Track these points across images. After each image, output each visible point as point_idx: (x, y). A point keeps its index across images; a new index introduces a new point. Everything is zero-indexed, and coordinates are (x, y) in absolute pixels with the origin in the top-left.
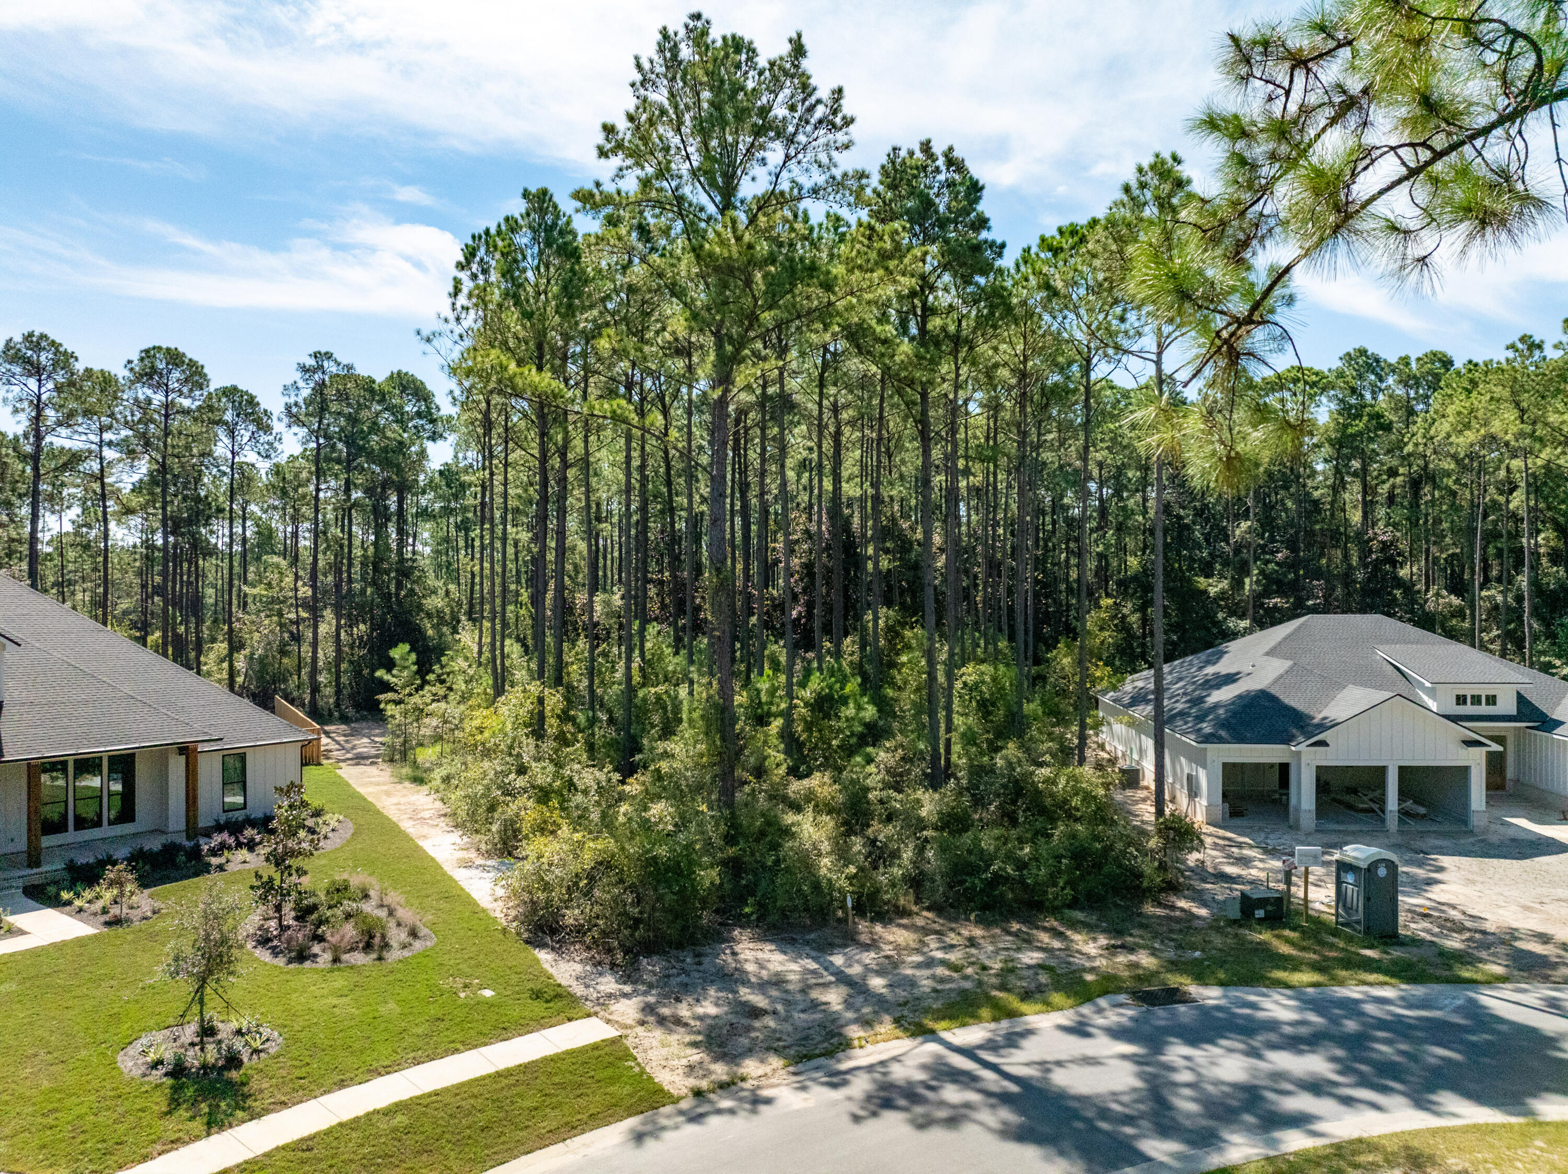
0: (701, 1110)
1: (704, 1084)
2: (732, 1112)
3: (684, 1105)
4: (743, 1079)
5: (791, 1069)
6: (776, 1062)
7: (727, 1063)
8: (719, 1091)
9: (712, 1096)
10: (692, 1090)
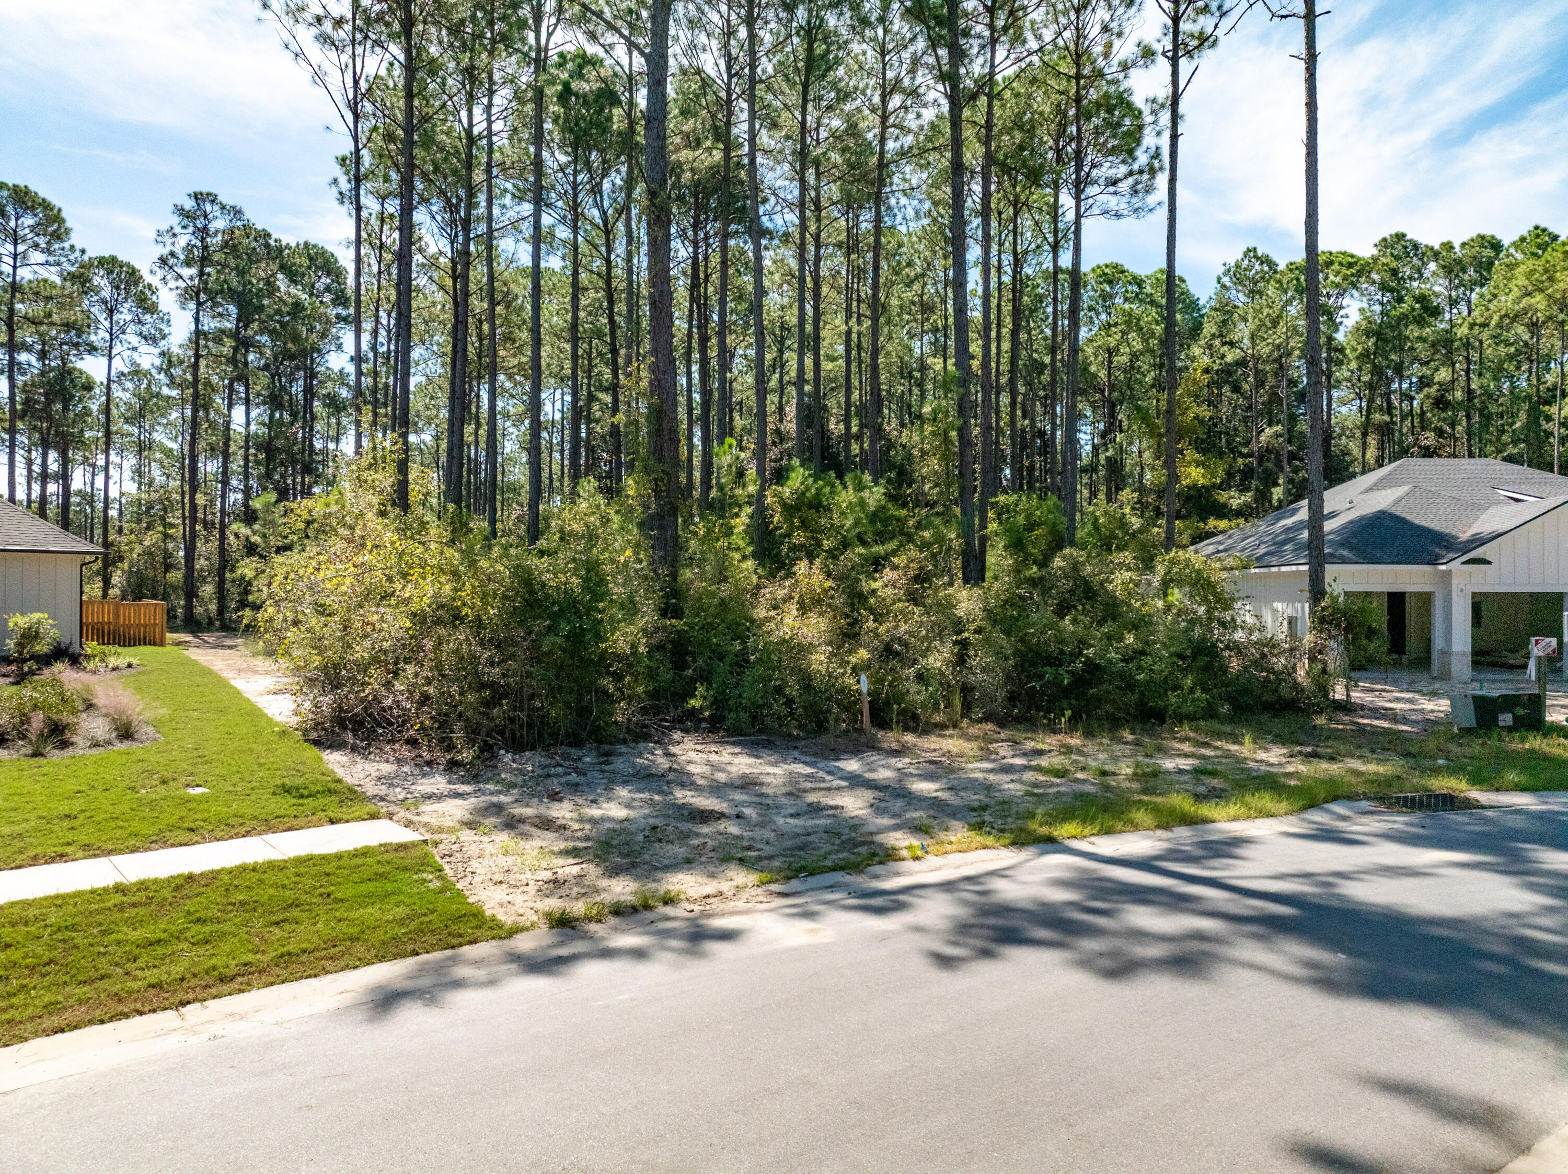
0: (564, 951)
1: (578, 908)
2: (639, 954)
3: (524, 943)
4: (668, 901)
5: (775, 887)
6: (741, 877)
7: (637, 878)
8: (612, 921)
9: (593, 927)
10: (548, 916)
